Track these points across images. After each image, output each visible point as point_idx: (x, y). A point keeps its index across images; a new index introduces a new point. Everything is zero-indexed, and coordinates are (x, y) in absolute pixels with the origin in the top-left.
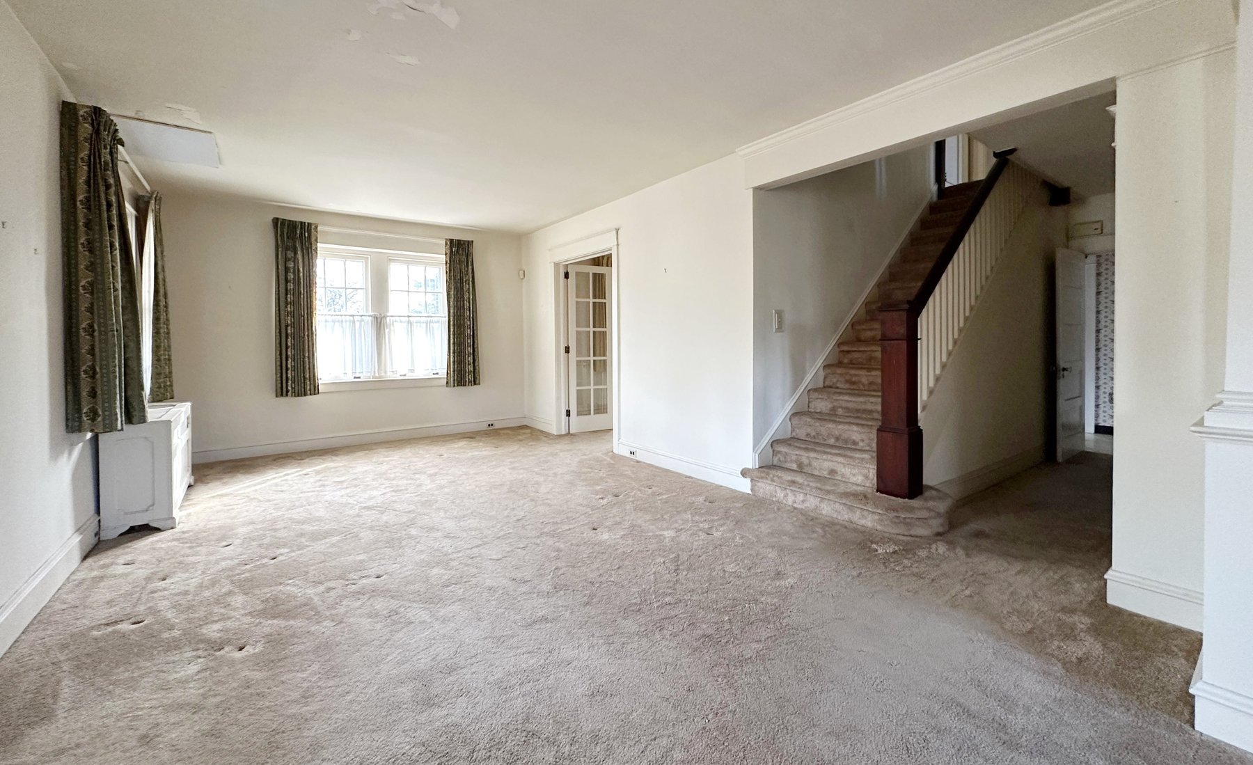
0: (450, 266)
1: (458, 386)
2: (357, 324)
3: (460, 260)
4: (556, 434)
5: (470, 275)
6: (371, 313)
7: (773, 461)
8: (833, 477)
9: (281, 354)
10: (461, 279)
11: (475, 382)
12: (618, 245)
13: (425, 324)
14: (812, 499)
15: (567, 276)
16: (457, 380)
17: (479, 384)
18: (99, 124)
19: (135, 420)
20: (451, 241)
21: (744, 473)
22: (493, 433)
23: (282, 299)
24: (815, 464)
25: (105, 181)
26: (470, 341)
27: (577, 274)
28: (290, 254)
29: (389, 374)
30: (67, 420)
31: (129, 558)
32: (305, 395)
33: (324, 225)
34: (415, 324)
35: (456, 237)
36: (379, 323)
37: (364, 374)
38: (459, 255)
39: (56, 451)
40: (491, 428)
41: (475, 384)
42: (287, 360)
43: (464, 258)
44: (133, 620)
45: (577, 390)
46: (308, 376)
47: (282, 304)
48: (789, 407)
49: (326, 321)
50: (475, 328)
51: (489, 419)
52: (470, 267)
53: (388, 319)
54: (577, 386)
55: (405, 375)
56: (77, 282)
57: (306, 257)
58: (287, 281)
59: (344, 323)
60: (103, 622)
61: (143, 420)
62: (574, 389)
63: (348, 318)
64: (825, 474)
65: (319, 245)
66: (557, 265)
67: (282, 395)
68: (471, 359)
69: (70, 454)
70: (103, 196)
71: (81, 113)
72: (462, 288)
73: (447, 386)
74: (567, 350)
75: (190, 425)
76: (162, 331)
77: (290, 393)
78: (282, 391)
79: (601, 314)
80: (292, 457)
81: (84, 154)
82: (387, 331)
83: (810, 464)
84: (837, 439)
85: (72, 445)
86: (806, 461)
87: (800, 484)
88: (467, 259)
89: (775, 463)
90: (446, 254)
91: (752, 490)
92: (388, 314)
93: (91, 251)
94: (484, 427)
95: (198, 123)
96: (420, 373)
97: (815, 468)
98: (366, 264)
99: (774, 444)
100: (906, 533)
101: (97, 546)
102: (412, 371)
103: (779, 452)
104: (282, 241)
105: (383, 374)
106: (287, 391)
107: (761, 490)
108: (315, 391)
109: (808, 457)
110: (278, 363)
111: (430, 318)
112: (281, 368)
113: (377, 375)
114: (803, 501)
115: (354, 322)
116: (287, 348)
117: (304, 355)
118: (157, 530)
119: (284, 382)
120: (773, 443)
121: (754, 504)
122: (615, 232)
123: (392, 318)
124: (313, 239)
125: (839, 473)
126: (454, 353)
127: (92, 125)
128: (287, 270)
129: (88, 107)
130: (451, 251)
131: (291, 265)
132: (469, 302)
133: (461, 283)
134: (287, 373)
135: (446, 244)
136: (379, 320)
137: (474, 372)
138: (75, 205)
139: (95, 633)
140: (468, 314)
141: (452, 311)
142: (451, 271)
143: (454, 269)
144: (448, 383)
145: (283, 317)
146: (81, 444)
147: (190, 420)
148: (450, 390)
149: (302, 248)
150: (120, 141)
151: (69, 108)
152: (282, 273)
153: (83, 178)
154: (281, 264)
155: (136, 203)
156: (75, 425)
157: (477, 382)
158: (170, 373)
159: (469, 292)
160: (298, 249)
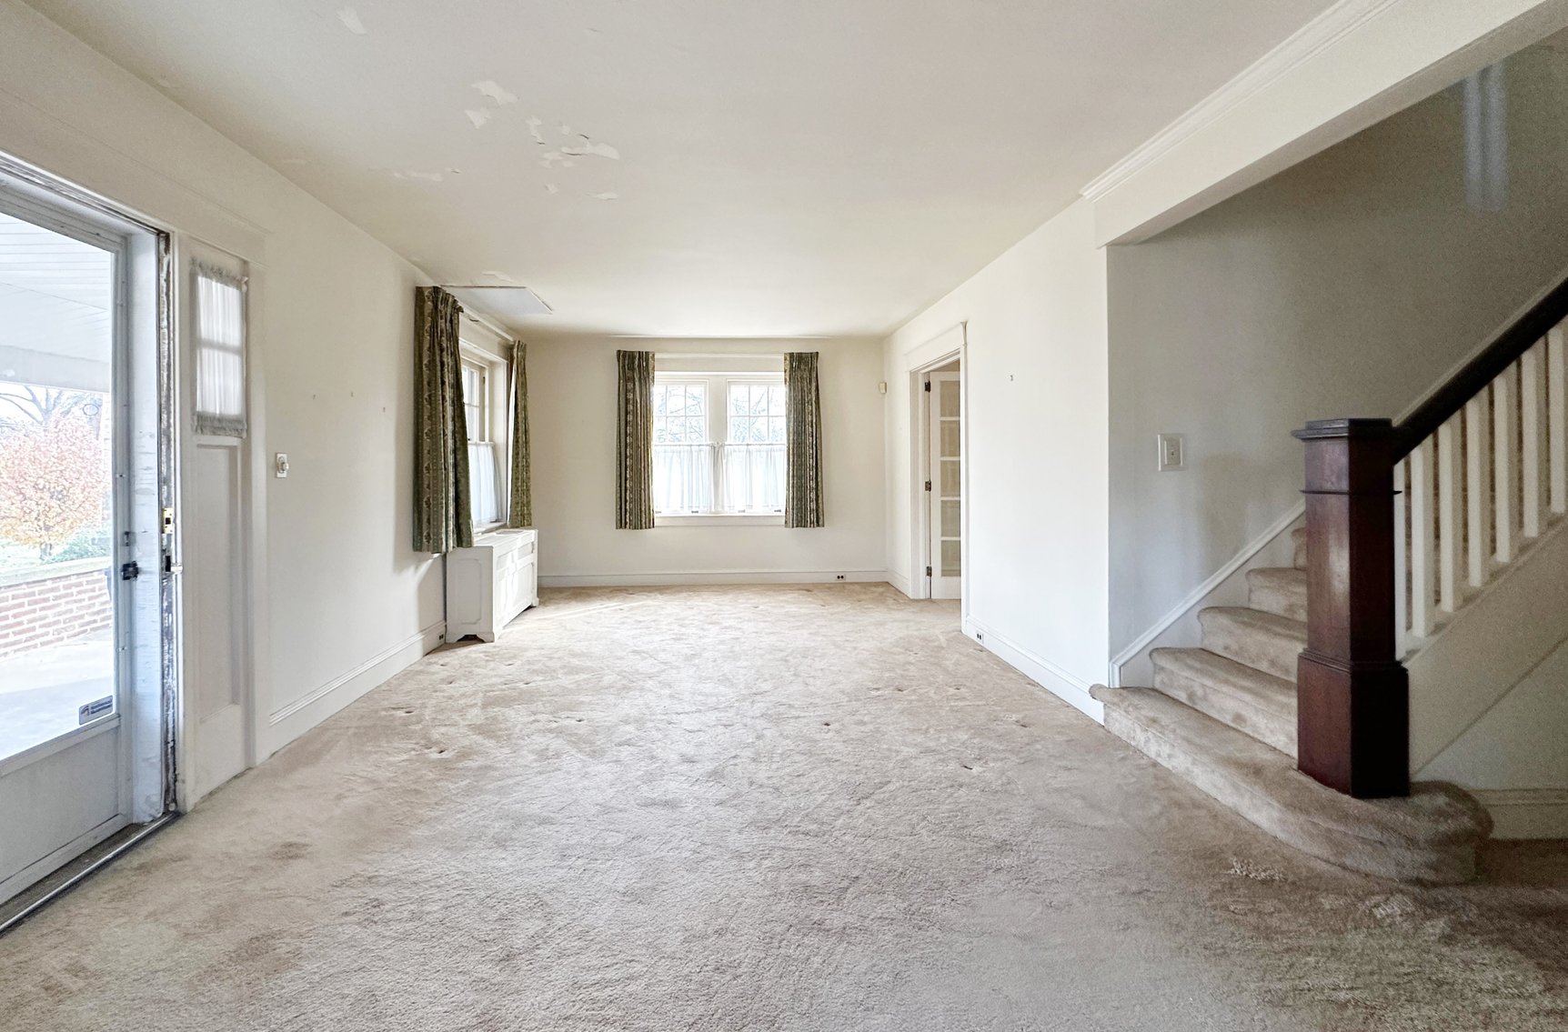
0: (790, 385)
1: (797, 526)
2: (695, 454)
3: (802, 378)
4: (911, 597)
5: (814, 394)
6: (709, 442)
7: (1153, 681)
8: (1239, 728)
9: (620, 486)
10: (803, 399)
11: (818, 522)
12: (966, 343)
13: (765, 454)
14: (1182, 757)
15: (928, 387)
16: (797, 520)
17: (823, 525)
18: (437, 301)
19: (464, 544)
20: (792, 355)
21: (1095, 691)
22: (841, 587)
23: (623, 431)
24: (1213, 698)
25: (441, 346)
26: (813, 473)
27: (943, 383)
28: (630, 386)
29: (726, 509)
30: (414, 540)
31: (447, 660)
32: (641, 528)
33: (660, 351)
34: (754, 454)
35: (796, 350)
36: (717, 452)
37: (701, 507)
38: (801, 371)
39: (400, 565)
40: (841, 581)
41: (818, 525)
42: (626, 492)
43: (806, 375)
44: (407, 710)
45: (943, 542)
46: (643, 509)
47: (623, 436)
48: (1197, 593)
49: (665, 452)
50: (819, 457)
51: (840, 570)
52: (814, 384)
53: (726, 448)
54: (942, 535)
55: (744, 511)
56: (423, 430)
57: (644, 387)
58: (627, 413)
59: (682, 454)
60: (393, 706)
61: (470, 544)
62: (937, 539)
63: (686, 448)
64: (1227, 720)
65: (656, 373)
66: (914, 374)
67: (621, 527)
68: (813, 495)
69: (417, 568)
70: (438, 358)
71: (426, 293)
72: (803, 410)
73: (786, 527)
74: (928, 486)
75: (536, 551)
76: (520, 465)
77: (628, 526)
78: (621, 524)
79: (952, 439)
80: (626, 590)
81: (427, 326)
82: (724, 461)
83: (1205, 698)
84: (1273, 663)
85: (419, 562)
86: (1200, 692)
87: (1163, 727)
88: (810, 375)
89: (1157, 686)
90: (785, 371)
91: (1105, 720)
92: (726, 443)
93: (430, 404)
94: (833, 579)
95: (510, 281)
96: (759, 510)
97: (1213, 707)
98: (705, 387)
99: (1154, 654)
100: (1332, 859)
101: (443, 644)
102: (751, 507)
103: (1162, 669)
104: (624, 371)
105: (720, 509)
106: (626, 523)
107: (1117, 724)
108: (650, 524)
109: (1203, 686)
110: (619, 495)
111: (770, 446)
112: (621, 501)
113: (713, 510)
114: (1170, 756)
115: (691, 451)
116: (626, 480)
117: (640, 487)
118: (482, 641)
119: (623, 514)
120: (1156, 651)
121: (1100, 742)
122: (961, 327)
123: (729, 447)
124: (650, 369)
125: (1249, 723)
126: (793, 487)
127: (433, 302)
128: (627, 401)
129: (430, 288)
130: (792, 367)
131: (630, 396)
132: (812, 427)
133: (803, 404)
134: (626, 506)
135: (785, 359)
136: (716, 449)
137: (817, 510)
138: (422, 368)
139: (384, 713)
140: (810, 440)
141: (791, 438)
142: (790, 390)
143: (794, 389)
144: (786, 522)
145: (623, 449)
146: (430, 561)
147: (536, 546)
148: (789, 531)
149: (640, 378)
150: (460, 309)
151: (419, 292)
152: (623, 404)
153: (426, 346)
154: (622, 396)
155: (508, 351)
156: (418, 546)
157: (821, 523)
158: (529, 502)
159: (812, 415)
160: (637, 379)
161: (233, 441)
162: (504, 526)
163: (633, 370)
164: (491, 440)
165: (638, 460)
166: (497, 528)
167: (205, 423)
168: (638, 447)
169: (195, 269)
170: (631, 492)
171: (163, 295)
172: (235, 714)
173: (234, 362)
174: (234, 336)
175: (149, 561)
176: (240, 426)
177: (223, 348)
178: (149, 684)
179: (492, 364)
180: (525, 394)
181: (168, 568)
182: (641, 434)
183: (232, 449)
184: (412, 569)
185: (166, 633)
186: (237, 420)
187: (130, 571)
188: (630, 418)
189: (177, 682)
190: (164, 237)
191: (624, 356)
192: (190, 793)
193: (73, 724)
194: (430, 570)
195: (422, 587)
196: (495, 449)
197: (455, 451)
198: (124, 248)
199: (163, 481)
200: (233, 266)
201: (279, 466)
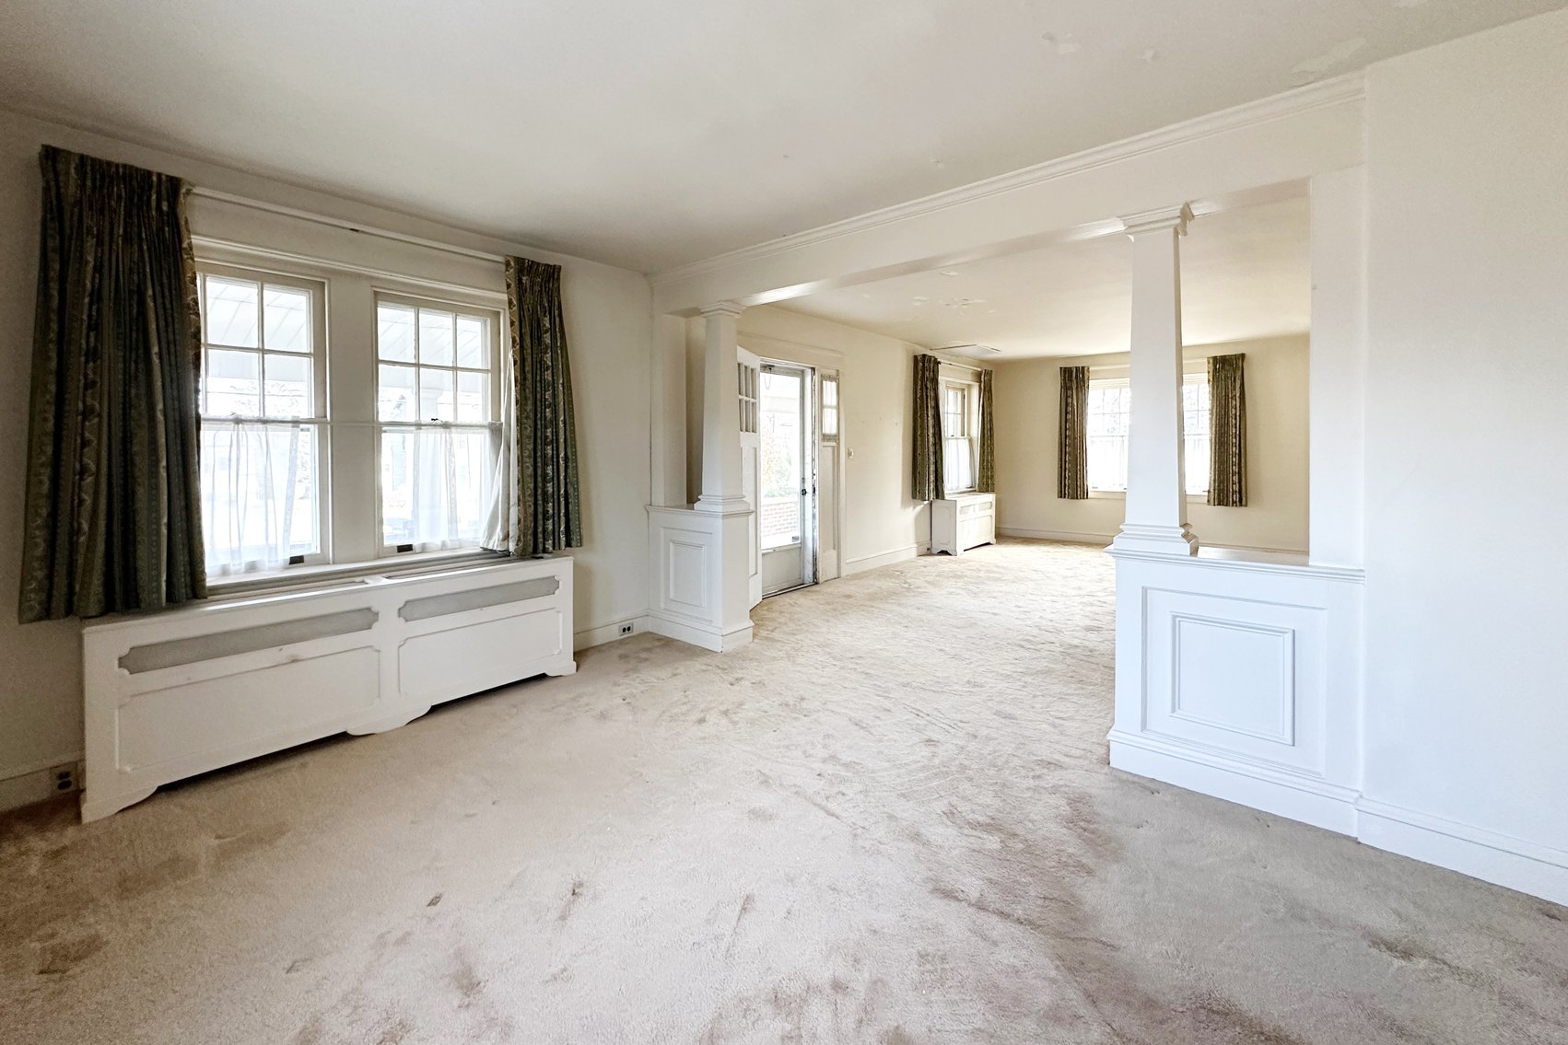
0: (1213, 384)
1: (1221, 505)
3: (1226, 377)
5: (1237, 391)
9: (1061, 467)
10: (1227, 395)
11: (1241, 501)
16: (1219, 499)
17: (1246, 505)
18: (926, 362)
19: (940, 498)
20: (1215, 358)
23: (1063, 427)
26: (1236, 459)
28: (1069, 393)
30: (912, 493)
31: (931, 562)
32: (1078, 498)
33: (1094, 365)
35: (1219, 354)
38: (1226, 371)
41: (1241, 505)
42: (1065, 471)
43: (1230, 375)
46: (1079, 484)
47: (1063, 430)
50: (1242, 446)
52: (1238, 383)
56: (917, 433)
57: (1080, 394)
58: (1067, 413)
61: (943, 498)
65: (1090, 382)
67: (1061, 497)
69: (914, 507)
70: (925, 394)
71: (919, 359)
72: (1227, 405)
73: (1208, 505)
75: (994, 508)
76: (986, 451)
77: (1067, 496)
78: (1061, 495)
81: (920, 376)
85: (915, 505)
88: (1234, 374)
90: (1209, 372)
98: (1128, 392)
101: (929, 552)
104: (1065, 383)
106: (1065, 495)
108: (1085, 495)
110: (1059, 473)
112: (1061, 478)
116: (1065, 463)
117: (1077, 467)
118: (951, 555)
119: (1063, 487)
124: (1086, 378)
126: (1215, 471)
127: (923, 363)
128: (1067, 405)
129: (921, 355)
130: (1215, 369)
131: (1070, 400)
132: (1236, 419)
133: (1227, 400)
134: (1065, 481)
135: (1209, 363)
138: (917, 400)
140: (1234, 431)
141: (1214, 429)
142: (1213, 388)
143: (1217, 387)
144: (1208, 501)
145: (1063, 440)
146: (922, 506)
147: (994, 505)
148: (1211, 508)
149: (1077, 387)
150: (939, 363)
151: (915, 357)
152: (1064, 407)
153: (919, 387)
154: (1063, 400)
155: (978, 376)
156: (914, 497)
157: (1244, 503)
158: (992, 476)
159: (1236, 409)
160: (1074, 387)
161: (834, 444)
162: (975, 491)
163: (1071, 381)
164: (969, 435)
165: (1075, 448)
166: (970, 492)
167: (826, 437)
168: (1075, 438)
169: (823, 378)
170: (1069, 472)
171: (813, 390)
172: (834, 553)
173: (835, 411)
174: (834, 403)
175: (809, 490)
176: (836, 438)
177: (831, 407)
178: (809, 535)
179: (969, 386)
180: (991, 405)
181: (814, 492)
182: (1078, 428)
183: (833, 447)
184: (911, 508)
185: (814, 516)
186: (835, 436)
187: (804, 492)
188: (1069, 416)
189: (816, 534)
190: (813, 369)
191: (1065, 372)
192: (821, 578)
193: (790, 542)
194: (923, 510)
195: (917, 518)
196: (970, 441)
197: (935, 444)
198: (802, 374)
199: (813, 460)
200: (833, 373)
201: (850, 454)
